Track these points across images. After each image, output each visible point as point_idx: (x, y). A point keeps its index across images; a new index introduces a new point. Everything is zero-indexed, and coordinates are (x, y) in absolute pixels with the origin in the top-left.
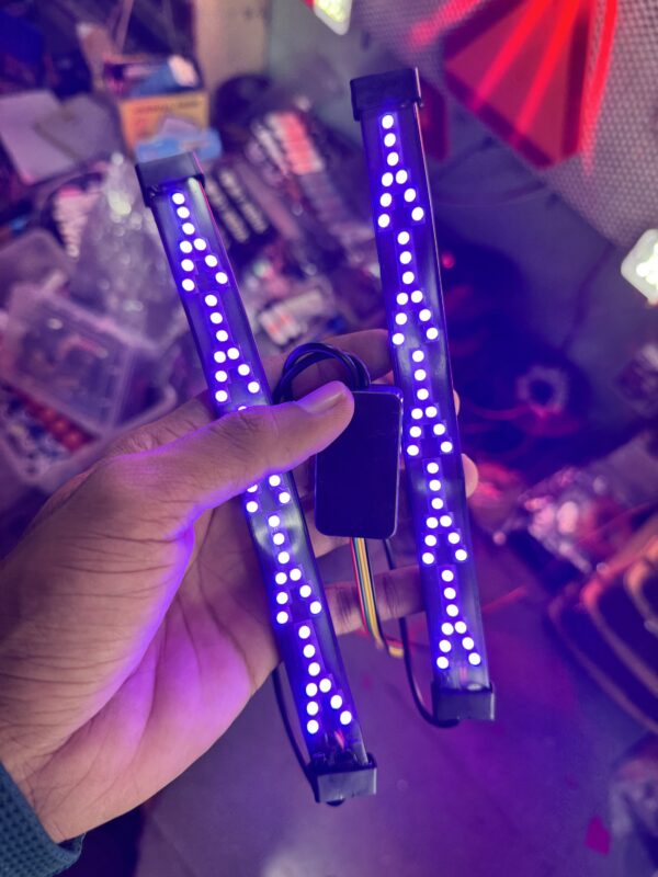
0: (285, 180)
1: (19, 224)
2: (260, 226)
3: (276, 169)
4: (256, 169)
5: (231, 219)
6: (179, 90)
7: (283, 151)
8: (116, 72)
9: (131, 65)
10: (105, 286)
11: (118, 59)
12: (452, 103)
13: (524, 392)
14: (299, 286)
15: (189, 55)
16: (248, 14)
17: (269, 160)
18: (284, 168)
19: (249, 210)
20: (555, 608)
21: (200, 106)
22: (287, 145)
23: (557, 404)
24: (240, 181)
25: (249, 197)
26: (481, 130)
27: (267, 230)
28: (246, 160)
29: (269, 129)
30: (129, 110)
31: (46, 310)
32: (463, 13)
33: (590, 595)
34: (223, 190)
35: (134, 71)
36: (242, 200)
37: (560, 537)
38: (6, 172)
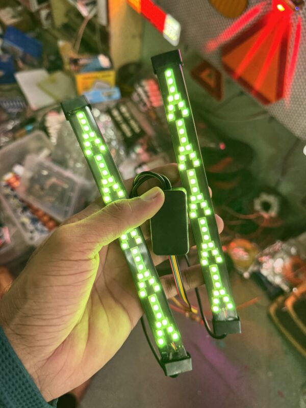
0: (149, 109)
1: (29, 128)
2: (137, 130)
3: (145, 104)
4: (136, 105)
5: (124, 127)
6: (102, 69)
7: (148, 97)
8: (75, 62)
9: (81, 59)
10: (68, 156)
11: (75, 56)
12: (225, 76)
13: (258, 206)
14: (154, 157)
15: (107, 54)
16: (134, 37)
17: (141, 100)
18: (148, 104)
19: (132, 123)
20: (272, 310)
21: (111, 76)
22: (150, 94)
23: (273, 213)
24: (129, 110)
25: (133, 117)
26: (239, 88)
27: (140, 132)
28: (131, 100)
29: (142, 87)
30: (80, 78)
31: (41, 166)
32: (231, 37)
33: (289, 303)
34: (121, 114)
35: (83, 61)
36: (130, 118)
37: (275, 274)
38: (25, 105)
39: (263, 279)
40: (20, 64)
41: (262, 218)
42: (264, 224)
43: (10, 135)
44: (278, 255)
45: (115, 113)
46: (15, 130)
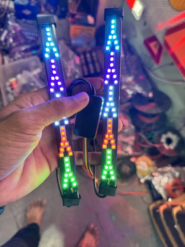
1: (34, 52)
2: (98, 70)
5: (91, 66)
6: (88, 25)
8: (73, 16)
9: (77, 15)
12: (164, 50)
13: (163, 140)
15: (94, 15)
19: (97, 65)
20: (152, 207)
21: (93, 31)
23: (172, 146)
24: (97, 56)
25: (98, 61)
26: (171, 60)
27: (100, 72)
30: (72, 28)
32: (173, 25)
34: (92, 57)
35: (77, 17)
36: (96, 61)
37: (160, 186)
38: (38, 35)
39: (152, 187)
40: (43, 9)
41: (163, 148)
42: (164, 153)
43: (23, 54)
44: (166, 175)
45: (88, 56)
46: (26, 51)
